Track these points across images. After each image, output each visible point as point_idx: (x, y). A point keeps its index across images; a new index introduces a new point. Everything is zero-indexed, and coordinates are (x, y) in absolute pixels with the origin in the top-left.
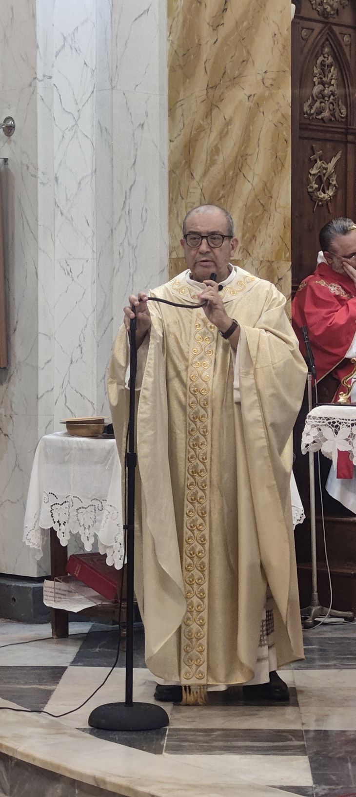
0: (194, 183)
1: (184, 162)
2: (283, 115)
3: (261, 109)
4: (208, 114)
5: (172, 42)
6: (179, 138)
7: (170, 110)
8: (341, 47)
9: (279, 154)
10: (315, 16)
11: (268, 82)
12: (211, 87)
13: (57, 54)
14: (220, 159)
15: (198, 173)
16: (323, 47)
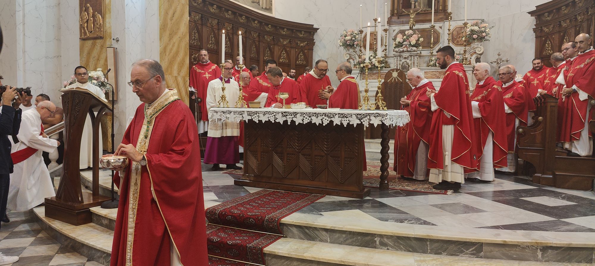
0: (166, 57)
1: (164, 51)
2: (187, 43)
3: (182, 41)
4: (170, 40)
5: (161, 23)
6: (163, 46)
7: (160, 39)
8: (198, 28)
9: (186, 52)
10: (193, 21)
11: (183, 35)
12: (170, 34)
13: (131, 23)
14: (172, 52)
15: (167, 54)
16: (194, 28)
